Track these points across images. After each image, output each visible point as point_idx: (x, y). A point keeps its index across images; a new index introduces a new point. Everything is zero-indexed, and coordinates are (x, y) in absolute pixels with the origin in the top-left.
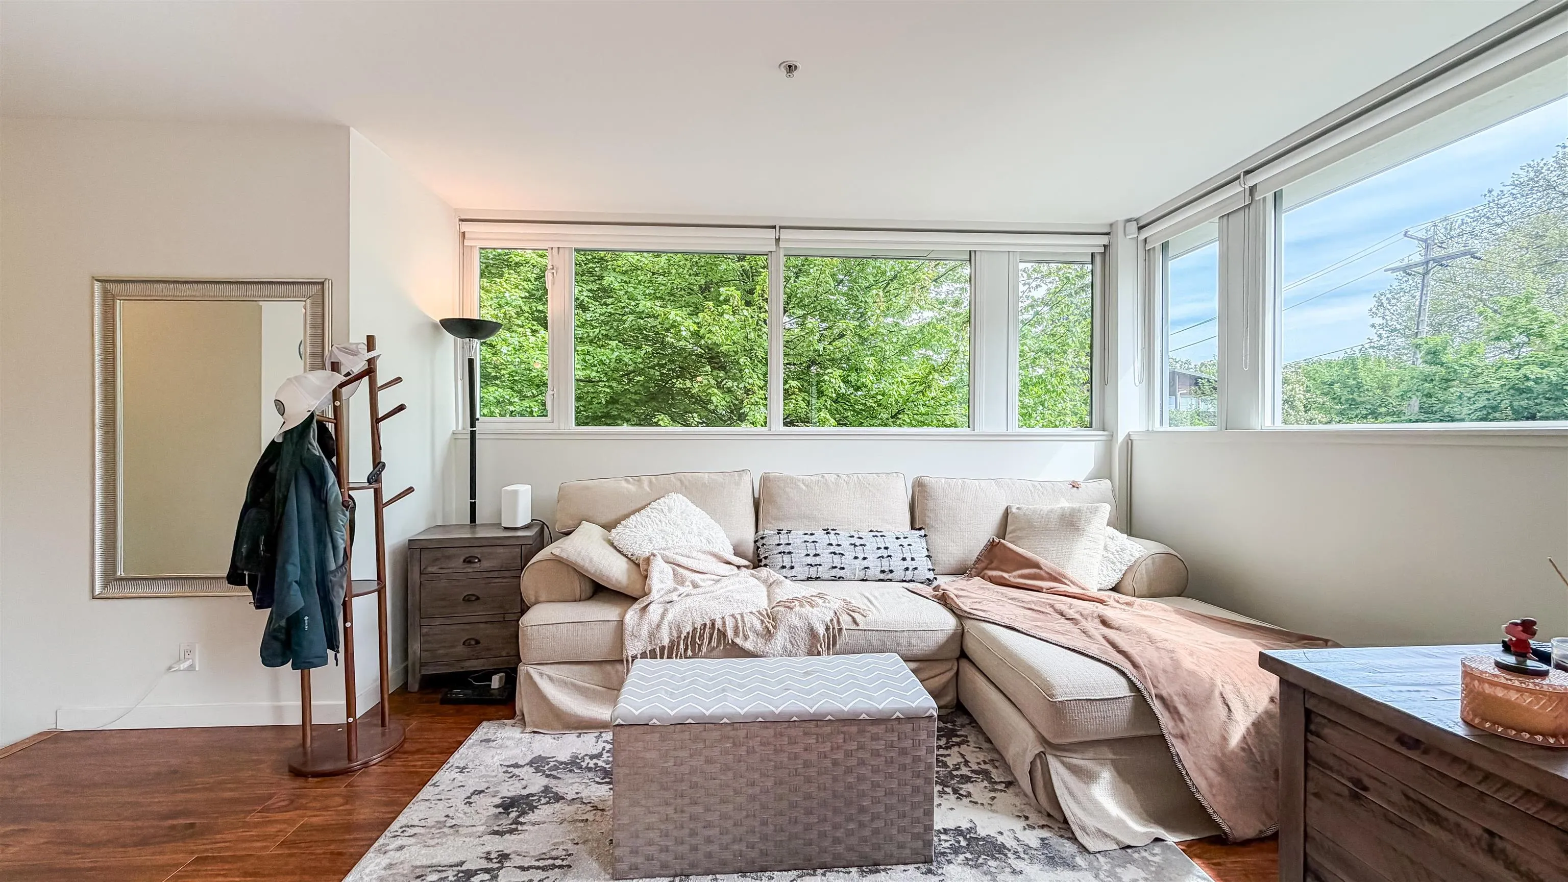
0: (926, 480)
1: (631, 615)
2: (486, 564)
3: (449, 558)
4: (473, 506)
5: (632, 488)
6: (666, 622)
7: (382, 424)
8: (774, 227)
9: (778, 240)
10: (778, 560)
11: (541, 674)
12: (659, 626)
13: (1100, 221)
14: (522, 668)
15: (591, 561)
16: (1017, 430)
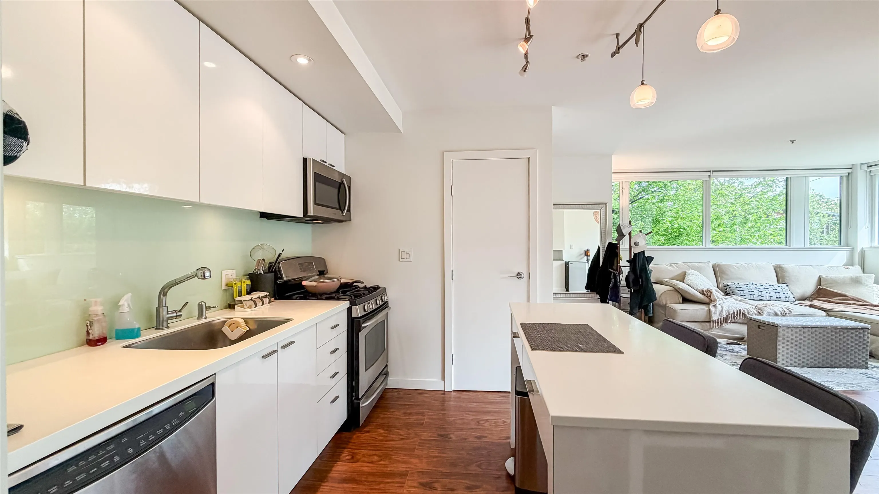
0: (783, 266)
1: (712, 308)
5: (671, 268)
6: (724, 310)
8: (710, 171)
9: (709, 176)
10: (739, 293)
13: (848, 164)
16: (809, 246)
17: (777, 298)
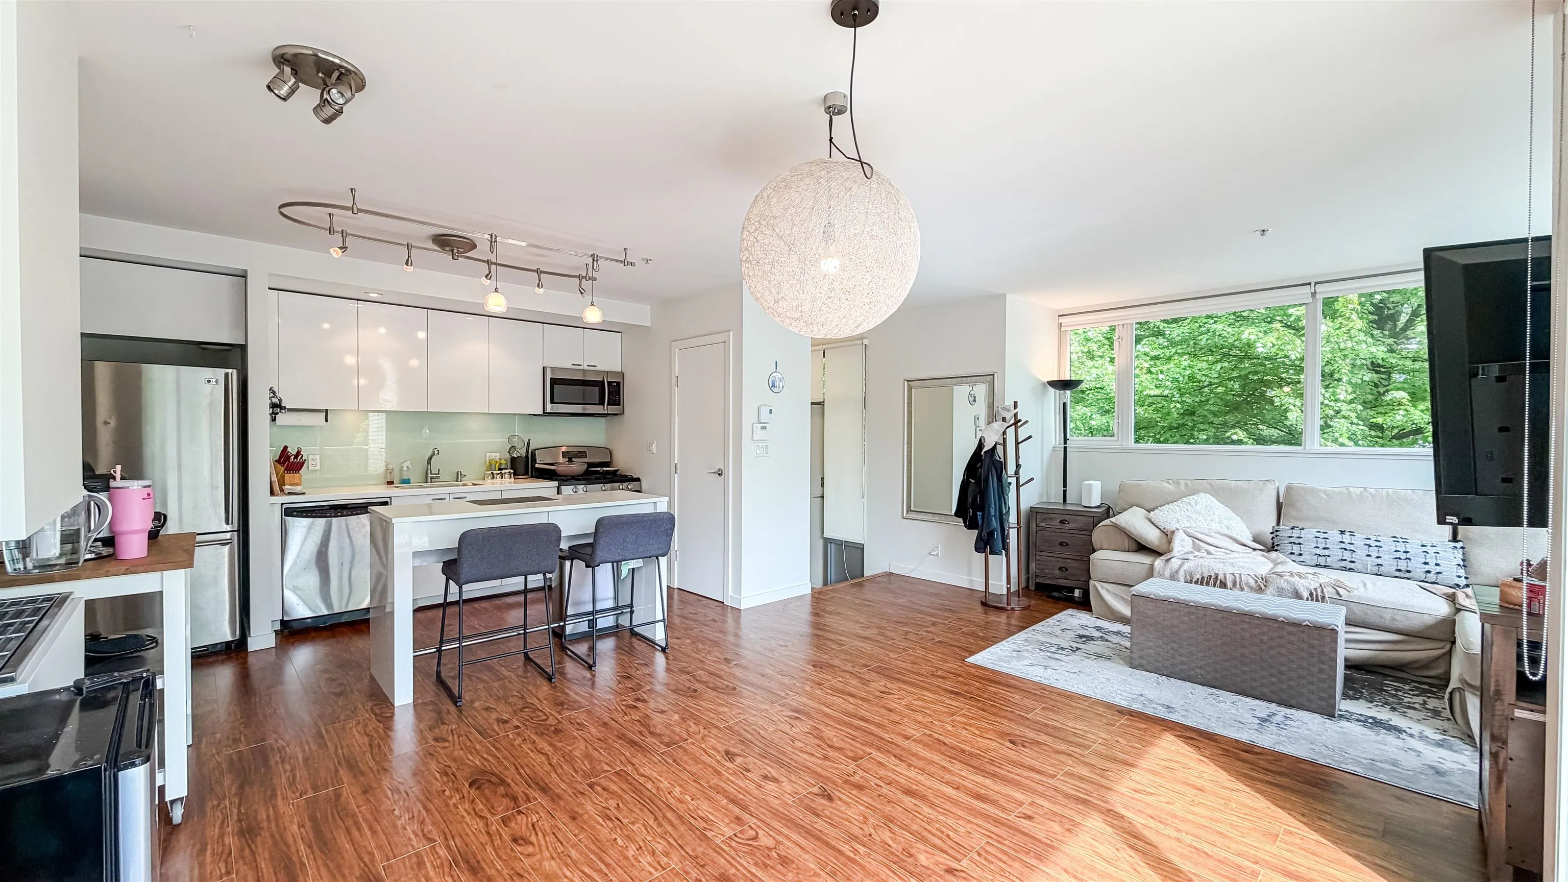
1: (1159, 563)
2: (1072, 525)
3: (1051, 519)
4: (1065, 492)
5: (1172, 487)
6: (1182, 570)
7: (1020, 445)
8: (1310, 284)
9: (1316, 293)
11: (1102, 587)
12: (1177, 572)
14: (1091, 582)
15: (1135, 528)
17: (1399, 570)
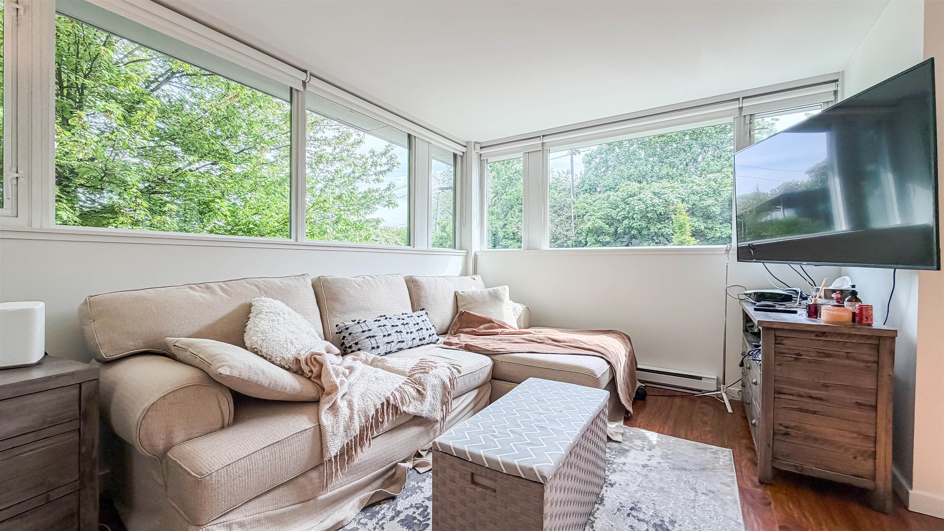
0: (417, 278)
1: (325, 414)
2: (10, 428)
5: (206, 295)
6: (354, 412)
8: (305, 71)
9: (305, 83)
10: (368, 343)
12: (350, 418)
16: (432, 248)
